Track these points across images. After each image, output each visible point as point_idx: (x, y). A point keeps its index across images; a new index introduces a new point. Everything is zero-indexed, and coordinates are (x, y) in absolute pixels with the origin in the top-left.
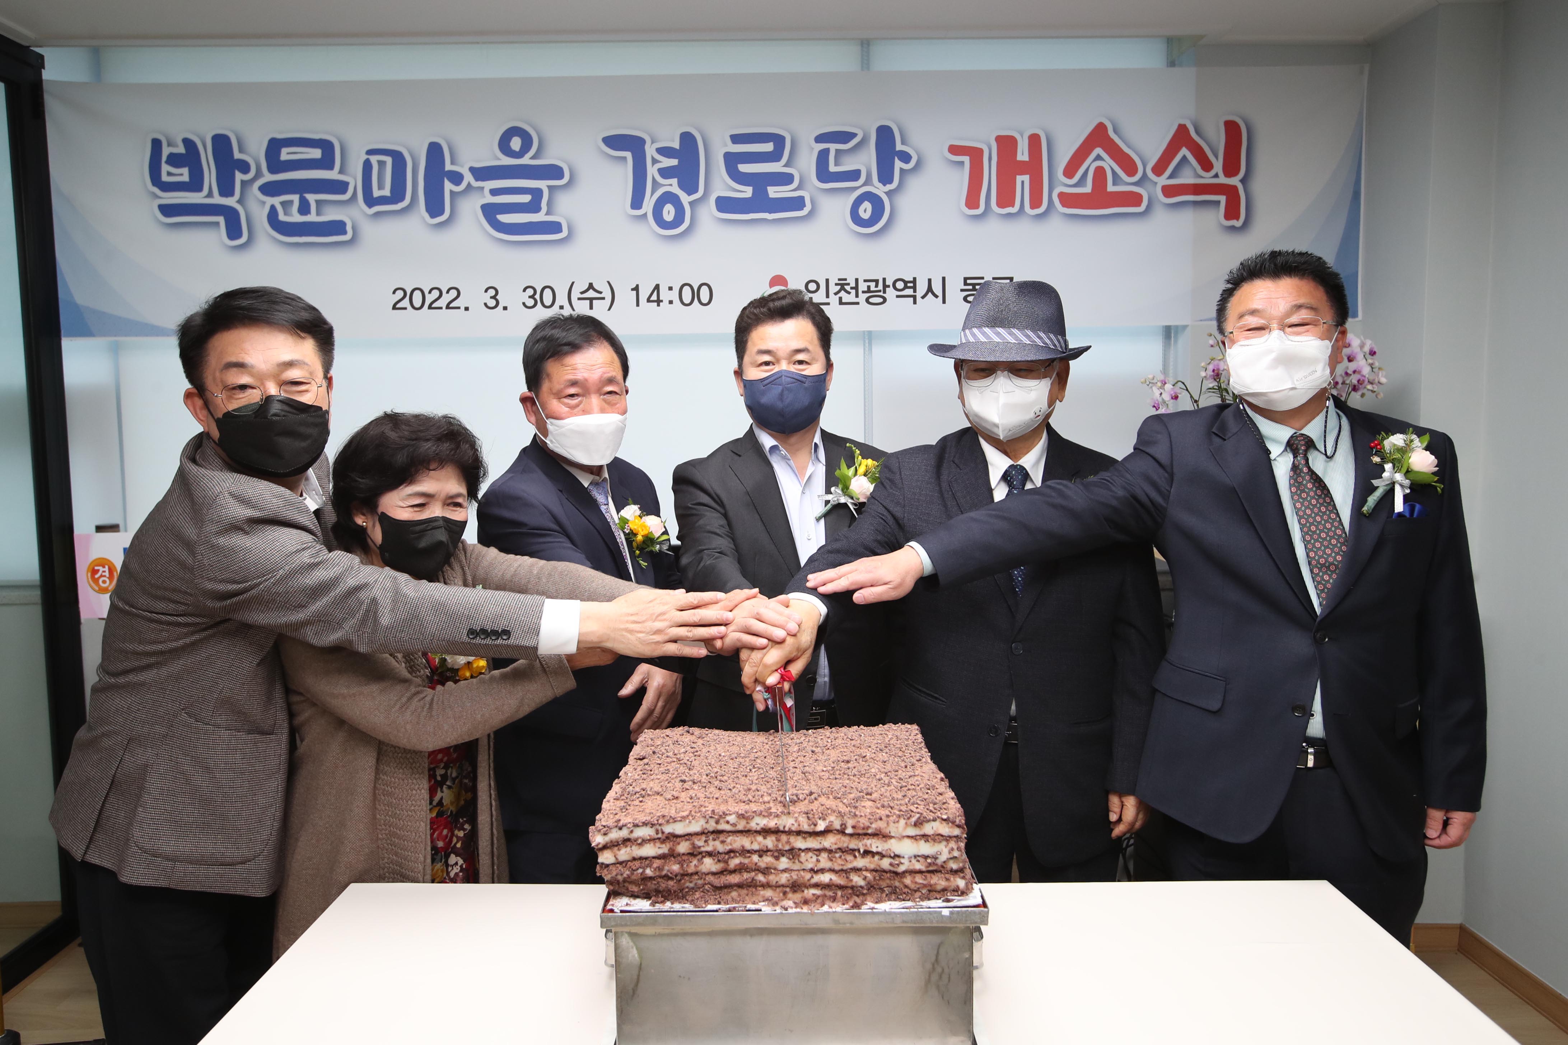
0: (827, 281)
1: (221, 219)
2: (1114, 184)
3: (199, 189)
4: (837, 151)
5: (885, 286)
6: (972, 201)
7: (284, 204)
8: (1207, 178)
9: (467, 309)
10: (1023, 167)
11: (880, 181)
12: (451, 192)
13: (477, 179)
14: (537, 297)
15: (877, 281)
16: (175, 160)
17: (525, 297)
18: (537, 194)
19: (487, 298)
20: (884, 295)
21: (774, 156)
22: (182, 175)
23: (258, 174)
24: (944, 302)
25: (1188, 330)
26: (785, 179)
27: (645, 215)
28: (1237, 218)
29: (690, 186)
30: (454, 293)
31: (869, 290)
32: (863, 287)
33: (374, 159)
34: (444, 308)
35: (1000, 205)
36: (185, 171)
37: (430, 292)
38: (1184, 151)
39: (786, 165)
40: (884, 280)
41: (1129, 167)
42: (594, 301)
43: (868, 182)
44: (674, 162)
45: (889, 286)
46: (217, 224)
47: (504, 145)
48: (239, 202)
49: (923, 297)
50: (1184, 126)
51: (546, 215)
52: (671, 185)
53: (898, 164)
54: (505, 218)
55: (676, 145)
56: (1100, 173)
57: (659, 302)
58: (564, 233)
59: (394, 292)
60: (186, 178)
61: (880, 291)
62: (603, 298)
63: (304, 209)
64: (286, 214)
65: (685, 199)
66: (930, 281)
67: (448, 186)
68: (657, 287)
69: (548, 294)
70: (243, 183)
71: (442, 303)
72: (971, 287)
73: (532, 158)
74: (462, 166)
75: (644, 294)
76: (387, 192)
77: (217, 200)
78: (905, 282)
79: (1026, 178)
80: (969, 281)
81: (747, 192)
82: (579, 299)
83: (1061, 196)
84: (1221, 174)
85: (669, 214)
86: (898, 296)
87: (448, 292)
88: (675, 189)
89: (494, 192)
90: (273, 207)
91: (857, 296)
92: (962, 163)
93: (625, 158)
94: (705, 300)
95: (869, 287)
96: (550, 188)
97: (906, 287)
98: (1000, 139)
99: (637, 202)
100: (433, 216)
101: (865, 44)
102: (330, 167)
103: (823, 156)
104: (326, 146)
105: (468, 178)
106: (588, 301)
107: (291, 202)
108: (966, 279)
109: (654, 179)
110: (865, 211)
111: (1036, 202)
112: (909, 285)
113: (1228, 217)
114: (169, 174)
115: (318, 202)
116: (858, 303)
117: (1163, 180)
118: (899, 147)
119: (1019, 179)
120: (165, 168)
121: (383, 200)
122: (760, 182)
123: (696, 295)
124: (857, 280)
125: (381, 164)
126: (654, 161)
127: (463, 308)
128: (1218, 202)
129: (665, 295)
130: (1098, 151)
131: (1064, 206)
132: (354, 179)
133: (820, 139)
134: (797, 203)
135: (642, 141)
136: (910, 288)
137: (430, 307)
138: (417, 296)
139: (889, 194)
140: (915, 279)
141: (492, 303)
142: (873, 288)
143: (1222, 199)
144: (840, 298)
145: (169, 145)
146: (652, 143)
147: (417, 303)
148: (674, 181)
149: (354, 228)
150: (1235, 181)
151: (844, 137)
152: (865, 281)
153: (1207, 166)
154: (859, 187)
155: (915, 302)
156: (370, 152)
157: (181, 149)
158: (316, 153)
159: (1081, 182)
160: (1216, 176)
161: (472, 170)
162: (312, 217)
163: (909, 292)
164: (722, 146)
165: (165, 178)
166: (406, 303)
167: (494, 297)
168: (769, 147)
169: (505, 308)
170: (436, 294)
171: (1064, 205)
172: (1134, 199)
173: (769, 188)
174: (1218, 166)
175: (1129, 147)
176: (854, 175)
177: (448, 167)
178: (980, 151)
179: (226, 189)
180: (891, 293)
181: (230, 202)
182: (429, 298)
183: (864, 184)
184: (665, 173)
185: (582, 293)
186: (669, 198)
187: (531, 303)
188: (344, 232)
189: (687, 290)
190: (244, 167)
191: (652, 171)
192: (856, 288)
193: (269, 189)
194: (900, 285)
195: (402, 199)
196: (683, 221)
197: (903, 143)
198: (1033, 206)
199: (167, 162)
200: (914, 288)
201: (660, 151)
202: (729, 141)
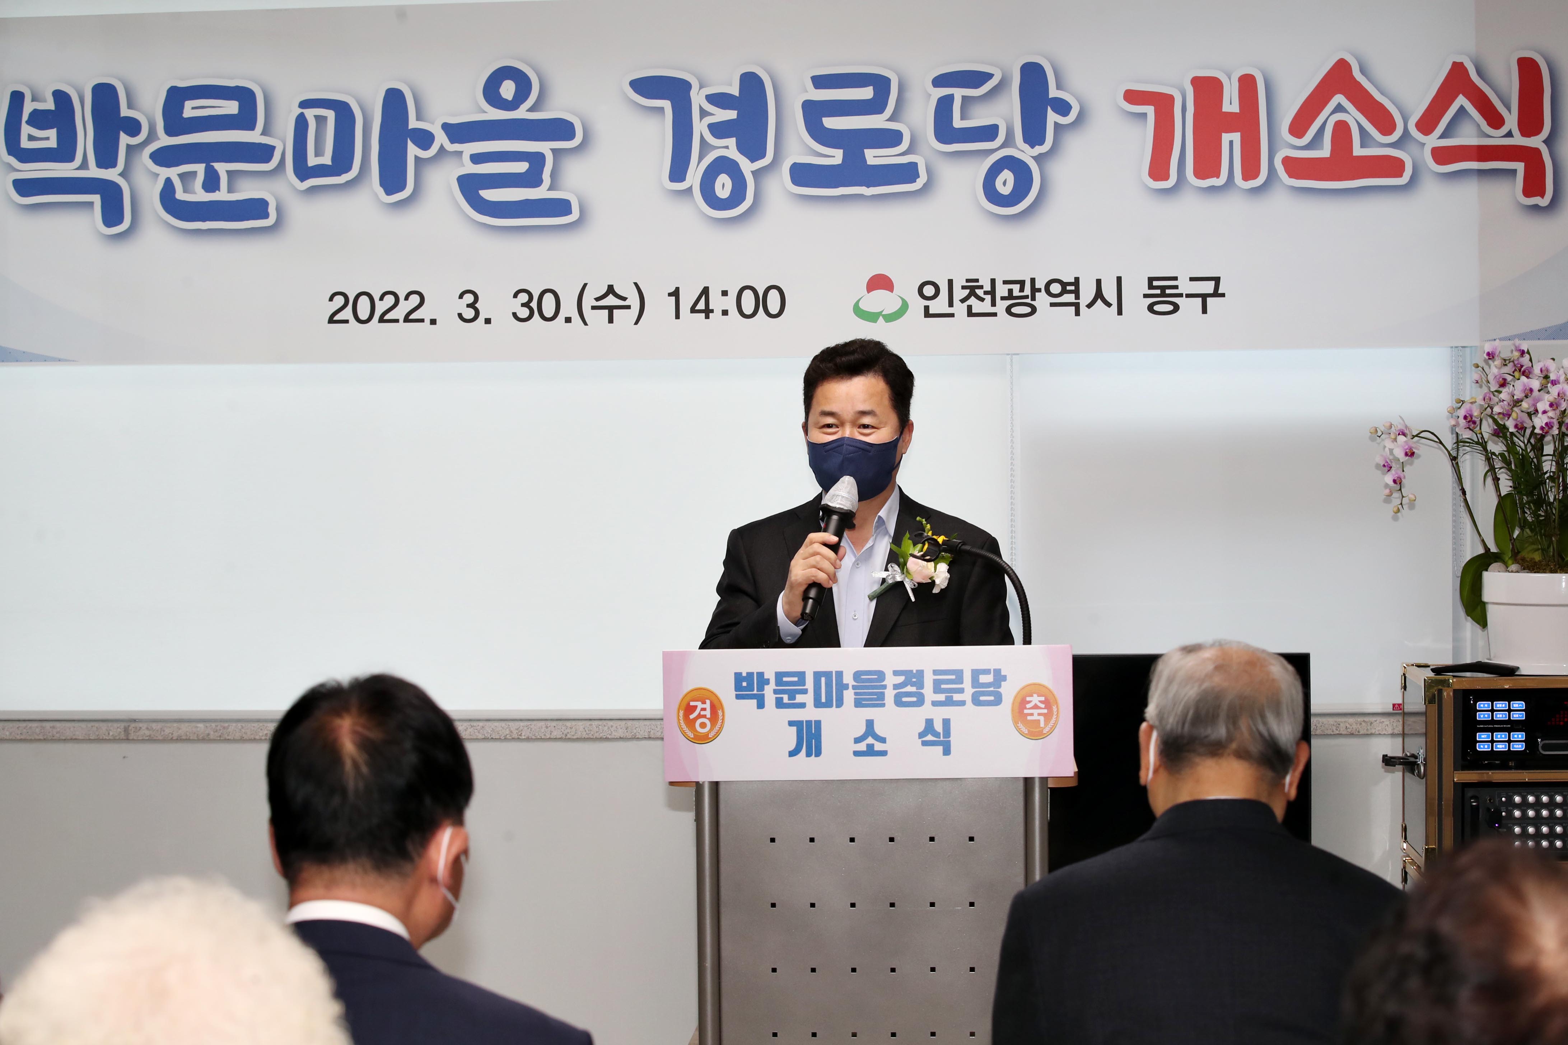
0: (950, 282)
1: (96, 199)
2: (1363, 146)
3: (70, 158)
4: (965, 98)
5: (1034, 290)
6: (1158, 170)
7: (182, 176)
8: (1496, 138)
9: (433, 322)
10: (1230, 122)
11: (1025, 141)
12: (416, 158)
13: (452, 141)
14: (534, 304)
15: (1022, 283)
16: (39, 119)
17: (517, 305)
18: (536, 160)
19: (462, 306)
20: (1033, 303)
21: (875, 106)
22: (48, 139)
23: (152, 136)
24: (1120, 312)
26: (891, 138)
27: (690, 189)
28: (1542, 194)
29: (754, 150)
30: (415, 300)
31: (1010, 296)
32: (1002, 290)
33: (310, 114)
34: (401, 320)
35: (1200, 174)
36: (52, 133)
37: (381, 299)
38: (1461, 101)
39: (891, 119)
40: (1033, 281)
41: (1384, 122)
42: (615, 311)
43: (1009, 141)
44: (732, 115)
45: (1039, 290)
46: (91, 204)
47: (491, 92)
48: (123, 174)
49: (1089, 306)
50: (1461, 65)
51: (549, 190)
52: (727, 147)
53: (1052, 117)
54: (490, 195)
55: (735, 91)
56: (1341, 129)
57: (707, 312)
58: (575, 216)
59: (331, 299)
60: (53, 143)
61: (1026, 297)
62: (628, 307)
63: (211, 182)
64: (185, 191)
65: (747, 167)
66: (1099, 282)
67: (413, 151)
68: (705, 291)
69: (549, 299)
70: (129, 147)
71: (399, 313)
72: (1158, 292)
73: (530, 110)
74: (433, 123)
75: (686, 303)
76: (327, 159)
77: (94, 172)
78: (1064, 285)
79: (1236, 137)
80: (1155, 283)
81: (836, 157)
82: (594, 308)
83: (1287, 161)
84: (1516, 132)
85: (723, 186)
86: (1052, 305)
87: (407, 298)
88: (733, 153)
89: (477, 159)
90: (168, 182)
91: (993, 304)
92: (1144, 115)
93: (661, 109)
94: (774, 308)
95: (1010, 291)
96: (555, 152)
97: (1064, 291)
98: (1198, 83)
99: (678, 172)
100: (389, 192)
102: (251, 126)
103: (944, 105)
104: (244, 96)
105: (441, 138)
106: (607, 311)
107: (194, 174)
108: (1151, 280)
109: (702, 138)
110: (1005, 183)
111: (1250, 172)
112: (1069, 288)
113: (1528, 193)
114: (31, 138)
115: (229, 173)
116: (995, 315)
117: (1433, 140)
118: (1053, 93)
119: (1226, 138)
120: (26, 130)
121: (321, 171)
122: (854, 142)
123: (761, 302)
124: (993, 281)
125: (321, 120)
126: (704, 113)
127: (427, 321)
128: (1514, 172)
129: (717, 302)
130: (1339, 99)
131: (1291, 175)
132: (283, 142)
133: (940, 81)
134: (908, 173)
135: (687, 86)
136: (1070, 292)
137: (382, 320)
138: (364, 305)
139: (1038, 159)
140: (1077, 279)
141: (469, 314)
142: (1016, 293)
143: (1520, 167)
144: (970, 308)
145: (34, 99)
146: (701, 88)
147: (364, 314)
148: (732, 142)
149: (278, 210)
150: (1536, 142)
151: (975, 79)
152: (1005, 282)
153: (1495, 121)
154: (996, 150)
155: (1077, 313)
156: (305, 104)
157: (49, 105)
158: (231, 107)
159: (1316, 142)
160: (1509, 134)
161: (446, 127)
162: (222, 195)
163: (1069, 298)
164: (800, 92)
165: (25, 144)
166: (347, 314)
167: (471, 306)
168: (866, 93)
169: (488, 321)
170: (390, 300)
171: (1291, 174)
172: (1393, 167)
173: (866, 151)
174: (1511, 120)
175: (1382, 93)
176: (989, 132)
177: (413, 123)
178: (1170, 99)
179: (106, 158)
180: (1043, 299)
181: (111, 174)
182: (381, 307)
183: (1003, 146)
184: (719, 130)
185: (597, 299)
186: (724, 165)
187: (524, 313)
188: (266, 216)
189: (748, 296)
190: (133, 127)
191: (700, 128)
192: (992, 293)
193: (164, 157)
194: (1056, 288)
195: (348, 169)
196: (743, 199)
197: (1059, 87)
198: (1246, 177)
199: (28, 122)
200: (1077, 293)
201: (713, 99)
202: (810, 84)
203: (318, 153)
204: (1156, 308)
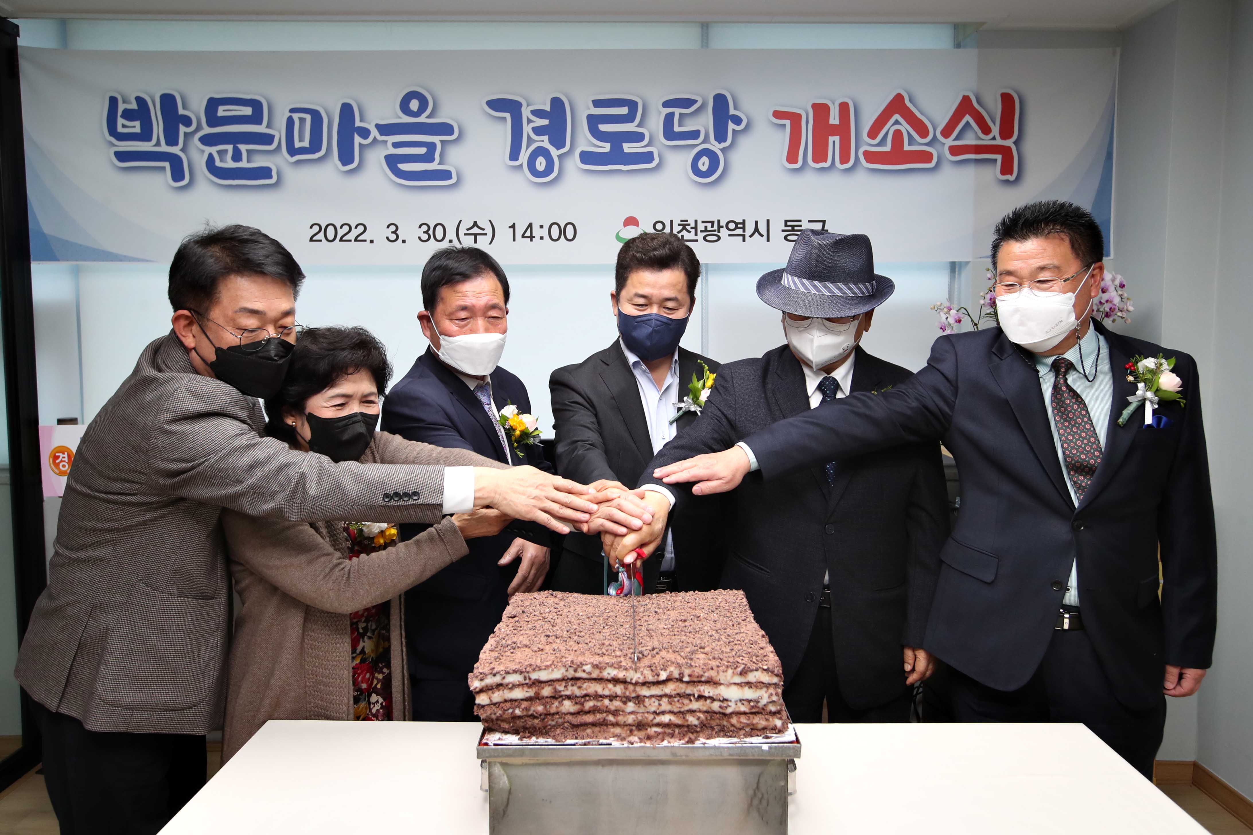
0: (672, 222)
1: (167, 165)
2: (909, 144)
3: (149, 139)
4: (681, 115)
5: (720, 227)
6: (792, 158)
7: (219, 152)
8: (986, 140)
9: (372, 242)
10: (834, 130)
11: (716, 140)
12: (360, 144)
13: (381, 134)
14: (431, 232)
15: (713, 223)
16: (129, 115)
17: (420, 232)
18: (431, 147)
19: (389, 233)
20: (719, 234)
21: (629, 118)
22: (134, 127)
23: (199, 128)
24: (768, 240)
25: (970, 265)
26: (637, 137)
27: (521, 165)
28: (1011, 174)
29: (559, 143)
30: (361, 228)
31: (706, 230)
32: (701, 227)
33: (296, 116)
34: (353, 240)
35: (815, 160)
36: (137, 124)
37: (341, 227)
38: (968, 118)
39: (638, 126)
40: (719, 221)
41: (922, 130)
42: (478, 237)
43: (706, 140)
44: (546, 122)
45: (722, 227)
46: (164, 168)
47: (404, 107)
48: (183, 150)
49: (751, 236)
50: (968, 97)
51: (439, 164)
52: (543, 141)
53: (731, 126)
54: (404, 167)
55: (547, 108)
56: (898, 135)
57: (532, 237)
58: (454, 180)
59: (311, 227)
60: (138, 130)
61: (715, 231)
62: (486, 234)
63: (237, 156)
64: (221, 161)
65: (555, 153)
66: (756, 222)
67: (357, 139)
68: (530, 225)
69: (439, 230)
70: (186, 134)
71: (352, 236)
72: (790, 228)
73: (428, 117)
74: (370, 124)
75: (519, 232)
76: (306, 144)
77: (164, 148)
78: (737, 224)
79: (837, 139)
80: (789, 223)
81: (606, 147)
82: (465, 234)
83: (866, 153)
84: (998, 137)
85: (541, 164)
86: (730, 235)
87: (356, 227)
88: (546, 144)
89: (396, 145)
90: (211, 156)
91: (696, 234)
92: (784, 126)
93: (504, 118)
94: (570, 236)
95: (706, 227)
96: (442, 142)
97: (737, 228)
98: (815, 106)
99: (514, 155)
100: (344, 164)
101: (705, 27)
102: (259, 122)
103: (669, 118)
104: (256, 105)
105: (374, 133)
106: (473, 236)
107: (226, 151)
108: (786, 221)
109: (529, 137)
110: (703, 164)
111: (845, 159)
112: (739, 226)
113: (1003, 172)
114: (124, 126)
115: (248, 151)
116: (697, 241)
117: (950, 142)
118: (732, 112)
119: (831, 139)
120: (120, 121)
121: (303, 151)
122: (617, 139)
123: (562, 232)
124: (696, 221)
125: (302, 120)
127: (368, 241)
128: (995, 160)
129: (537, 232)
130: (897, 117)
131: (868, 162)
132: (279, 132)
133: (666, 104)
134: (647, 157)
135: (519, 105)
136: (740, 228)
137: (341, 240)
138: (331, 231)
139: (723, 150)
140: (744, 221)
141: (393, 237)
142: (709, 228)
143: (999, 157)
145: (124, 102)
146: (528, 106)
147: (331, 237)
148: (546, 138)
149: (278, 173)
150: (1009, 143)
151: (687, 103)
152: (703, 222)
153: (986, 130)
154: (699, 145)
155: (744, 240)
156: (293, 111)
157: (134, 106)
158: (247, 111)
159: (882, 142)
160: (994, 138)
161: (378, 126)
162: (244, 164)
163: (740, 231)
164: (585, 109)
165: (120, 129)
166: (321, 236)
167: (394, 232)
168: (624, 111)
169: (404, 241)
170: (346, 228)
171: (868, 160)
172: (926, 157)
173: (624, 144)
174: (995, 130)
175: (922, 113)
176: (695, 134)
177: (358, 124)
178: (799, 116)
179: (172, 140)
180: (724, 232)
181: (175, 150)
182: (341, 233)
183: (703, 142)
184: (538, 131)
185: (468, 229)
186: (541, 152)
187: (425, 237)
188: (270, 177)
189: (555, 228)
190: (187, 122)
191: (527, 129)
192: (695, 228)
193: (207, 140)
194: (732, 226)
195: (319, 149)
196: (552, 171)
197: (735, 108)
198: (842, 162)
199: (122, 116)
200: (744, 228)
201: (534, 112)
202: (591, 105)
203: (301, 139)
204: (789, 238)
